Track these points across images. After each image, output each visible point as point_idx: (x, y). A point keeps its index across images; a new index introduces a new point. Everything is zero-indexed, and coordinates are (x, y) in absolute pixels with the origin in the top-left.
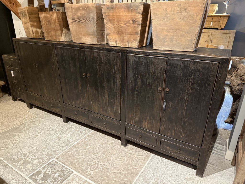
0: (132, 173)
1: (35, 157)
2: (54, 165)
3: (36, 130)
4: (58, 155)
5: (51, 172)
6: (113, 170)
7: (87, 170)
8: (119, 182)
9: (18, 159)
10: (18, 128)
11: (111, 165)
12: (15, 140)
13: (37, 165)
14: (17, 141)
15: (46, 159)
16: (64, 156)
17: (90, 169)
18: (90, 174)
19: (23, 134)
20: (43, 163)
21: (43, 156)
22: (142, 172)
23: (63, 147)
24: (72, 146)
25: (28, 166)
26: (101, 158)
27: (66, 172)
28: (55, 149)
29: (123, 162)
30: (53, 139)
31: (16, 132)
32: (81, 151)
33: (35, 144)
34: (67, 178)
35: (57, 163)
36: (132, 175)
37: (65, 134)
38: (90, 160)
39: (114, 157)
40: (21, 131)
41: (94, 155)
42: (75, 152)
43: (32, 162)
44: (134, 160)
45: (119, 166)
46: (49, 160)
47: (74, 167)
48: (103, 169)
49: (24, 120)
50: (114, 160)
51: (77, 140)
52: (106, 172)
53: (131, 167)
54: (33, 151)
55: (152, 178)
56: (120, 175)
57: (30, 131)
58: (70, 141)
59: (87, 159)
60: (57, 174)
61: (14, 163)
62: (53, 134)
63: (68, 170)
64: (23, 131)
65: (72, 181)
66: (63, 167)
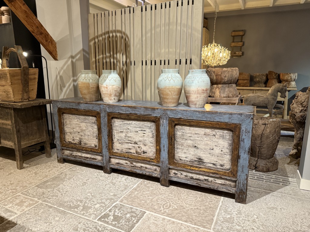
0: (210, 208)
1: (93, 202)
2: (121, 208)
3: (81, 178)
4: (120, 199)
5: (121, 213)
6: (189, 207)
7: (160, 209)
8: (200, 216)
9: (75, 205)
10: (59, 177)
11: (185, 202)
12: (61, 189)
13: (100, 209)
14: (64, 190)
15: (109, 203)
16: (128, 199)
17: (163, 207)
18: (165, 212)
19: (69, 182)
20: (107, 206)
21: (104, 201)
22: (221, 206)
23: (122, 191)
24: (131, 189)
25: (90, 210)
26: (170, 197)
27: (138, 212)
28: (113, 194)
29: (197, 199)
30: (106, 185)
31: (58, 181)
32: (144, 193)
33: (87, 191)
34: (142, 217)
35: (123, 205)
36: (211, 209)
37: (118, 179)
38: (159, 200)
39: (184, 196)
40: (64, 180)
41: (161, 196)
42: (138, 194)
43: (93, 207)
44: (207, 197)
45: (193, 203)
46: (113, 204)
47: (145, 208)
48: (177, 207)
49: (62, 169)
50: (185, 199)
51: (136, 183)
52: (182, 209)
53: (207, 203)
54: (88, 197)
55: (233, 210)
56: (198, 211)
57: (75, 179)
58: (127, 185)
59: (156, 200)
60: (128, 215)
61: (72, 210)
62: (104, 180)
63: (138, 210)
64: (66, 180)
65: (149, 220)
66: (132, 208)
